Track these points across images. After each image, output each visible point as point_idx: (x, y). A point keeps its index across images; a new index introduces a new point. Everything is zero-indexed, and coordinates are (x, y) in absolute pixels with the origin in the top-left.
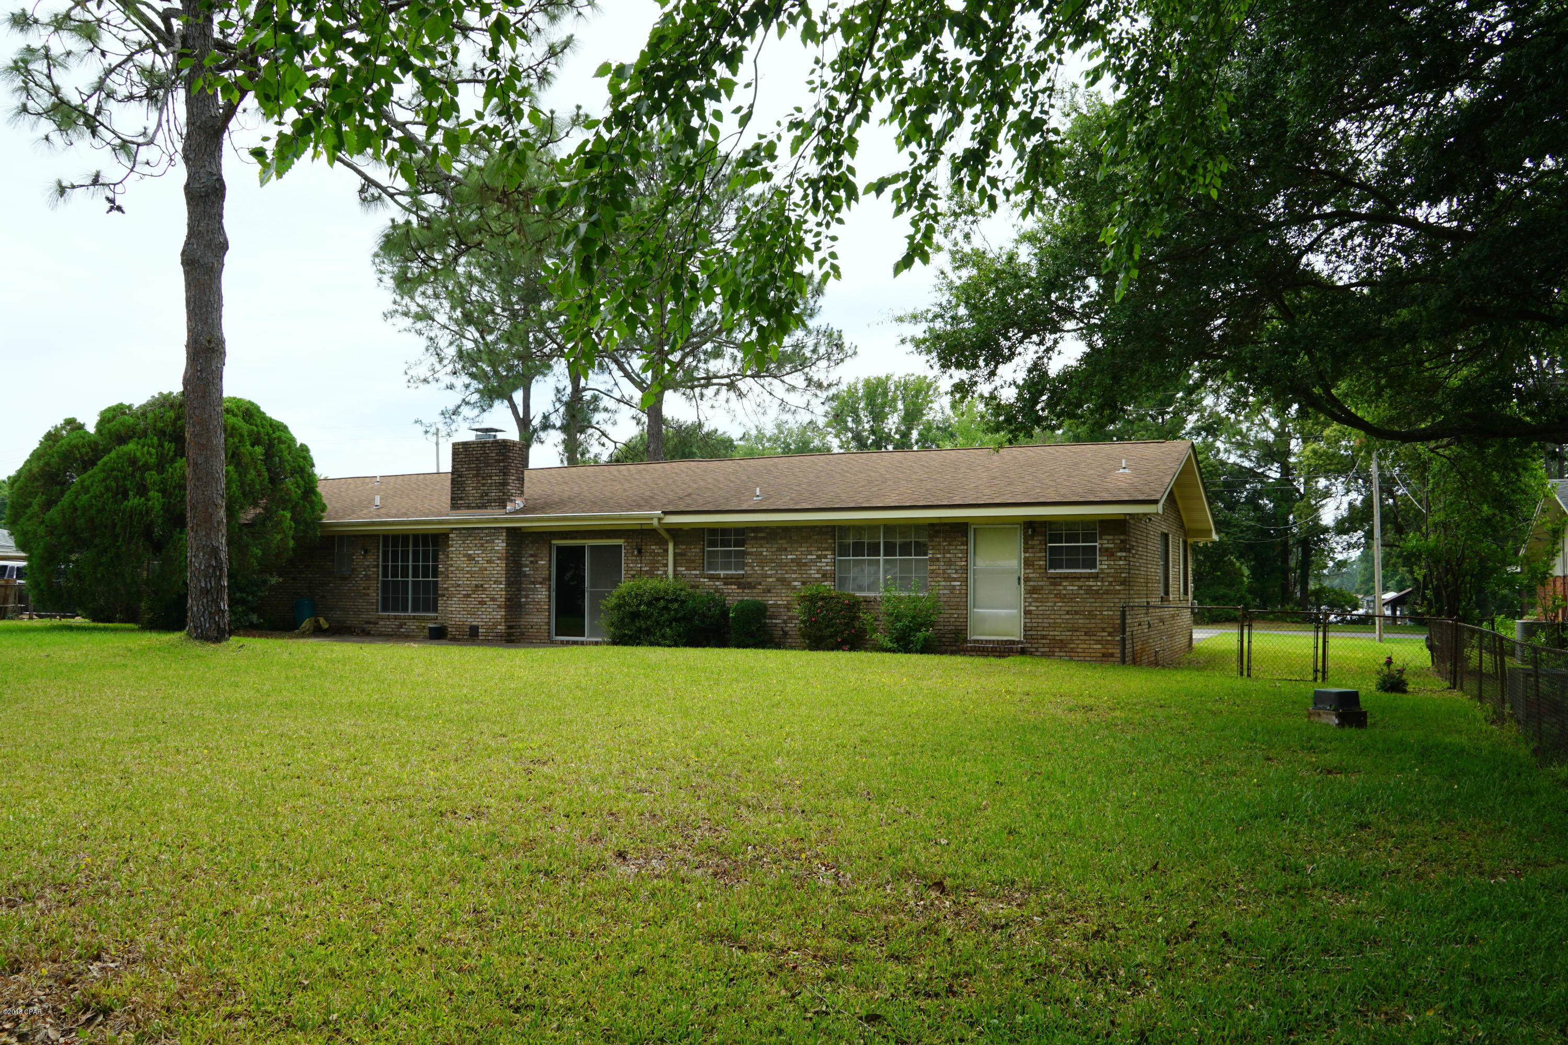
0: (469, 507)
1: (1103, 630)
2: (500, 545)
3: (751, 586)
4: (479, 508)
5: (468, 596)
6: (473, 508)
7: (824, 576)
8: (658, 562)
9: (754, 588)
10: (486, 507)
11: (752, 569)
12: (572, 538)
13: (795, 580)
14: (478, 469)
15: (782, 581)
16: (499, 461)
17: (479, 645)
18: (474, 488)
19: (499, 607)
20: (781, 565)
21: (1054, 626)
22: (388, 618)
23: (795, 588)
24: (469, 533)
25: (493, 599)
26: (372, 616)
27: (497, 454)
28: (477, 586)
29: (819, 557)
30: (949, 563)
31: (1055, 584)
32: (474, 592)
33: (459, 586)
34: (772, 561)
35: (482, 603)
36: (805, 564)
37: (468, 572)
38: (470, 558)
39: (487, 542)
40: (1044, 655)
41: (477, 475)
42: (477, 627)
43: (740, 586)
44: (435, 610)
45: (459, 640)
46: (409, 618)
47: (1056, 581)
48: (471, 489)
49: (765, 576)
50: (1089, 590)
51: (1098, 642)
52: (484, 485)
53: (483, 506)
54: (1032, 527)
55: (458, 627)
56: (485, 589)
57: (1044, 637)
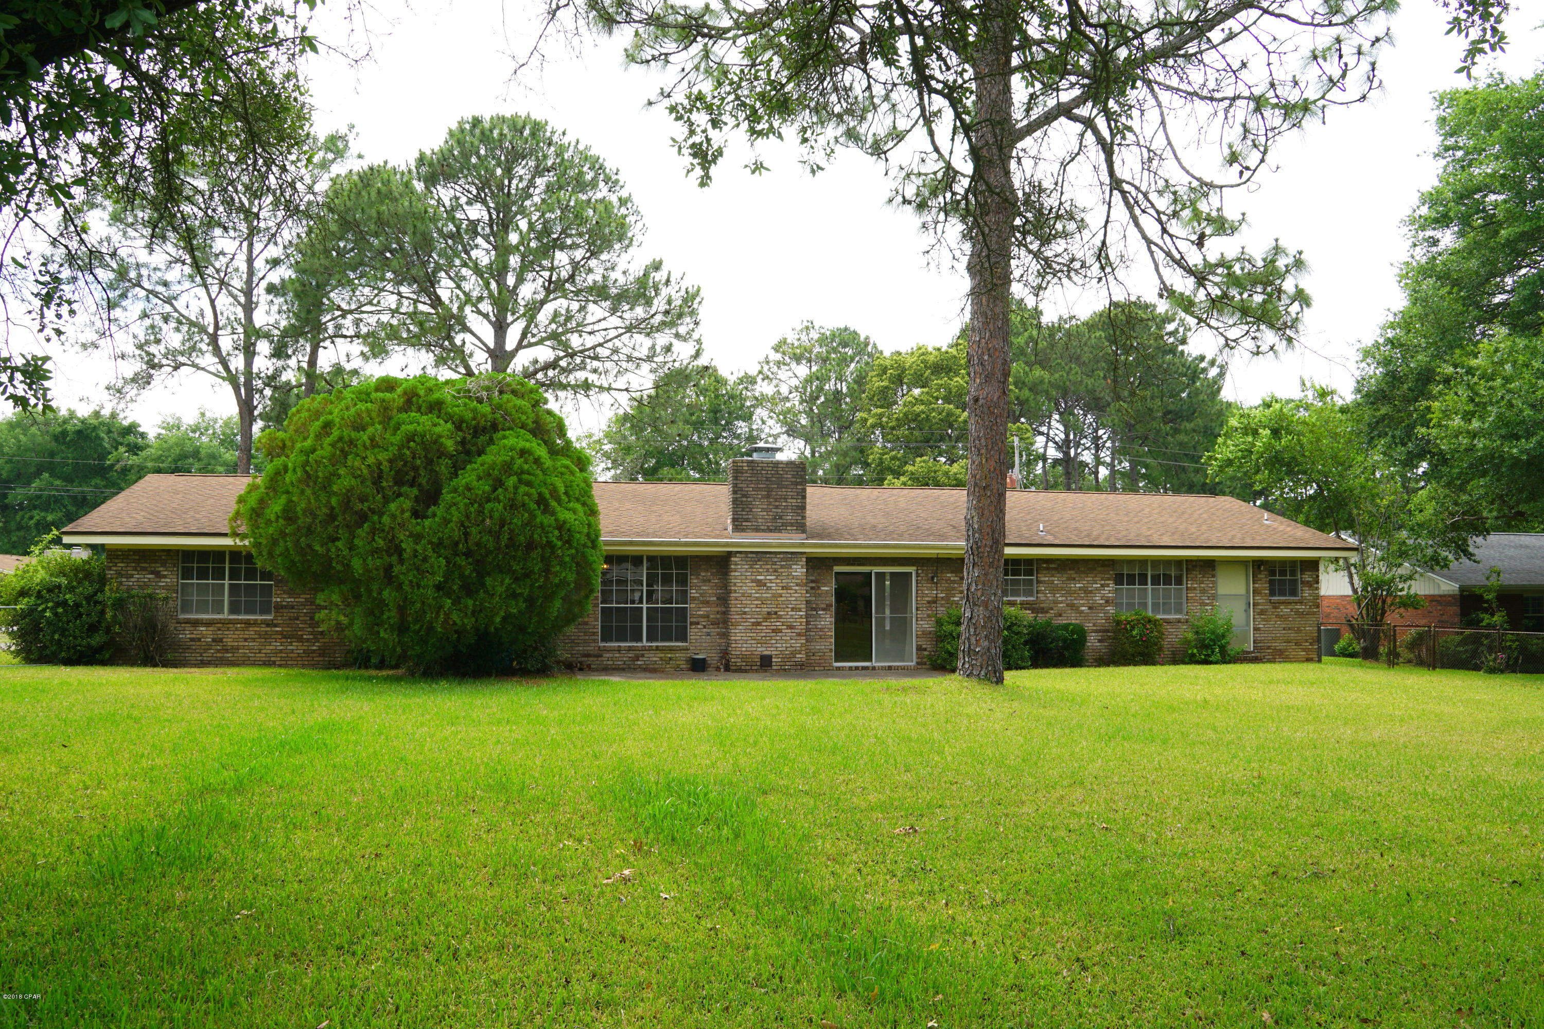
0: (757, 530)
1: (1306, 641)
2: (799, 570)
3: (1044, 611)
4: (771, 531)
5: (759, 624)
6: (764, 531)
7: (1107, 602)
8: (954, 589)
9: (1047, 612)
10: (780, 531)
11: (1045, 596)
12: (859, 565)
13: (1083, 605)
14: (769, 491)
15: (1071, 606)
16: (797, 484)
17: (773, 676)
18: (763, 510)
19: (799, 635)
20: (1070, 593)
21: (1275, 639)
22: (619, 650)
23: (1082, 612)
24: (758, 557)
25: (791, 627)
26: (591, 648)
27: (793, 476)
28: (769, 613)
29: (1102, 586)
30: (1203, 591)
31: (1275, 608)
32: (765, 620)
33: (745, 613)
34: (1062, 589)
35: (776, 631)
36: (1091, 592)
37: (757, 599)
38: (760, 583)
39: (782, 566)
40: (1269, 661)
41: (768, 496)
42: (770, 657)
43: (1034, 610)
44: (684, 639)
45: (746, 671)
46: (644, 649)
47: (1276, 605)
48: (760, 510)
49: (1056, 602)
50: (1297, 612)
51: (1304, 650)
52: (777, 507)
53: (777, 530)
54: (1258, 564)
55: (744, 658)
56: (780, 617)
57: (1269, 648)
